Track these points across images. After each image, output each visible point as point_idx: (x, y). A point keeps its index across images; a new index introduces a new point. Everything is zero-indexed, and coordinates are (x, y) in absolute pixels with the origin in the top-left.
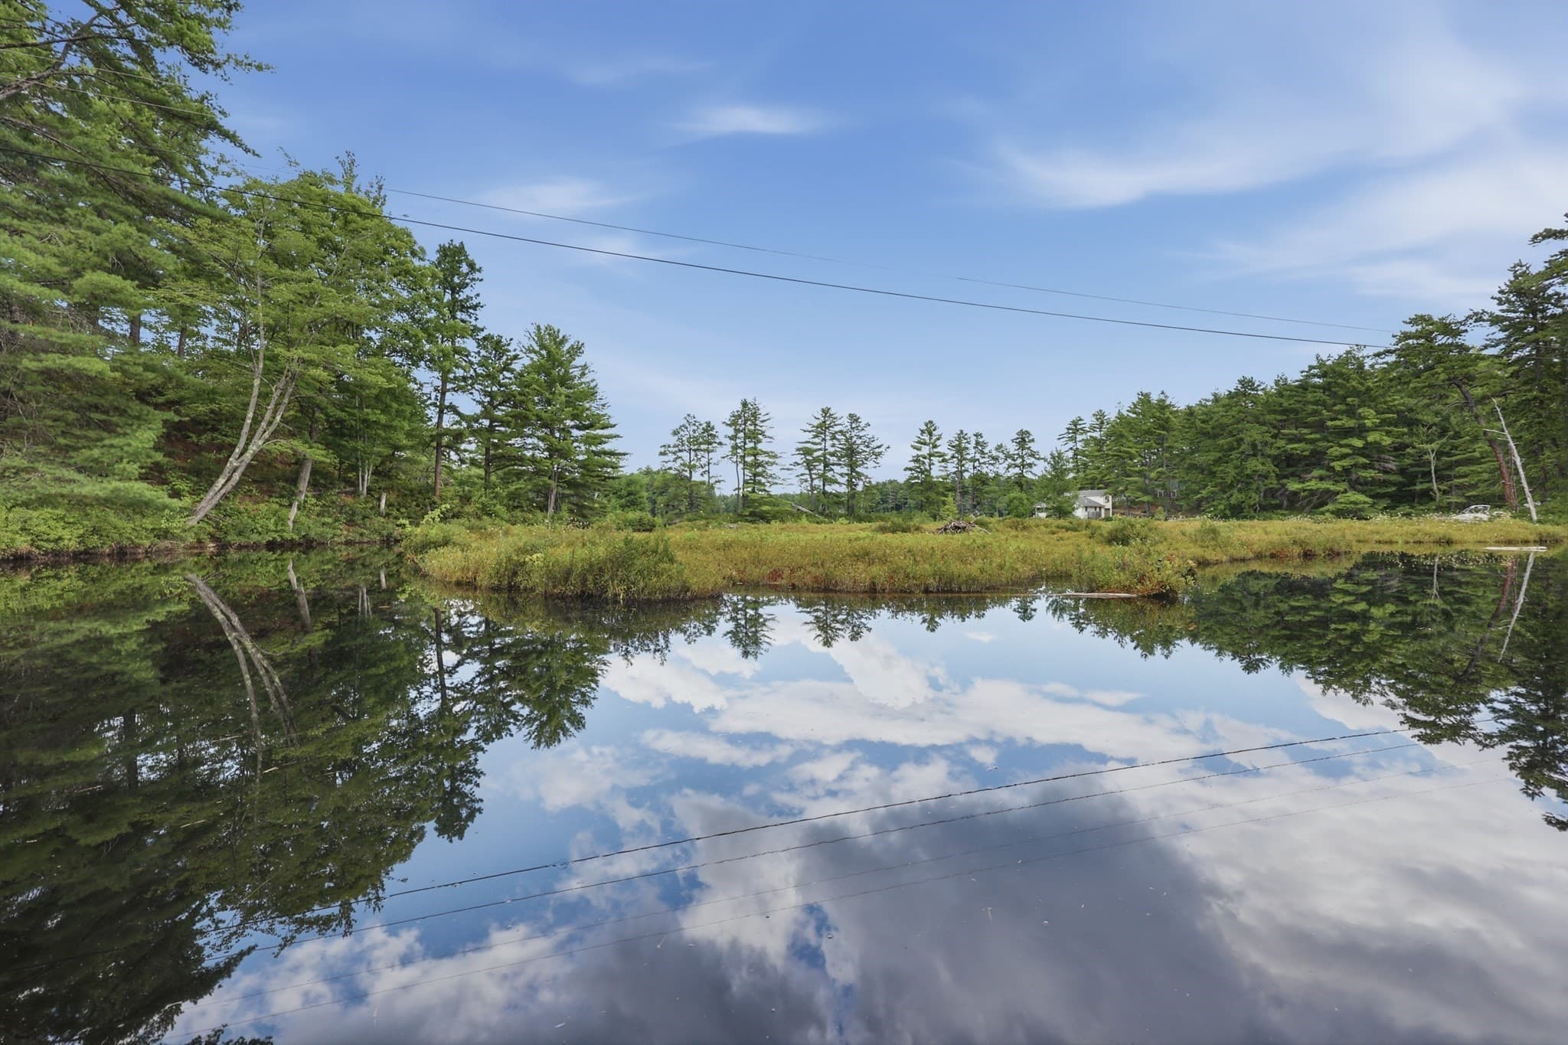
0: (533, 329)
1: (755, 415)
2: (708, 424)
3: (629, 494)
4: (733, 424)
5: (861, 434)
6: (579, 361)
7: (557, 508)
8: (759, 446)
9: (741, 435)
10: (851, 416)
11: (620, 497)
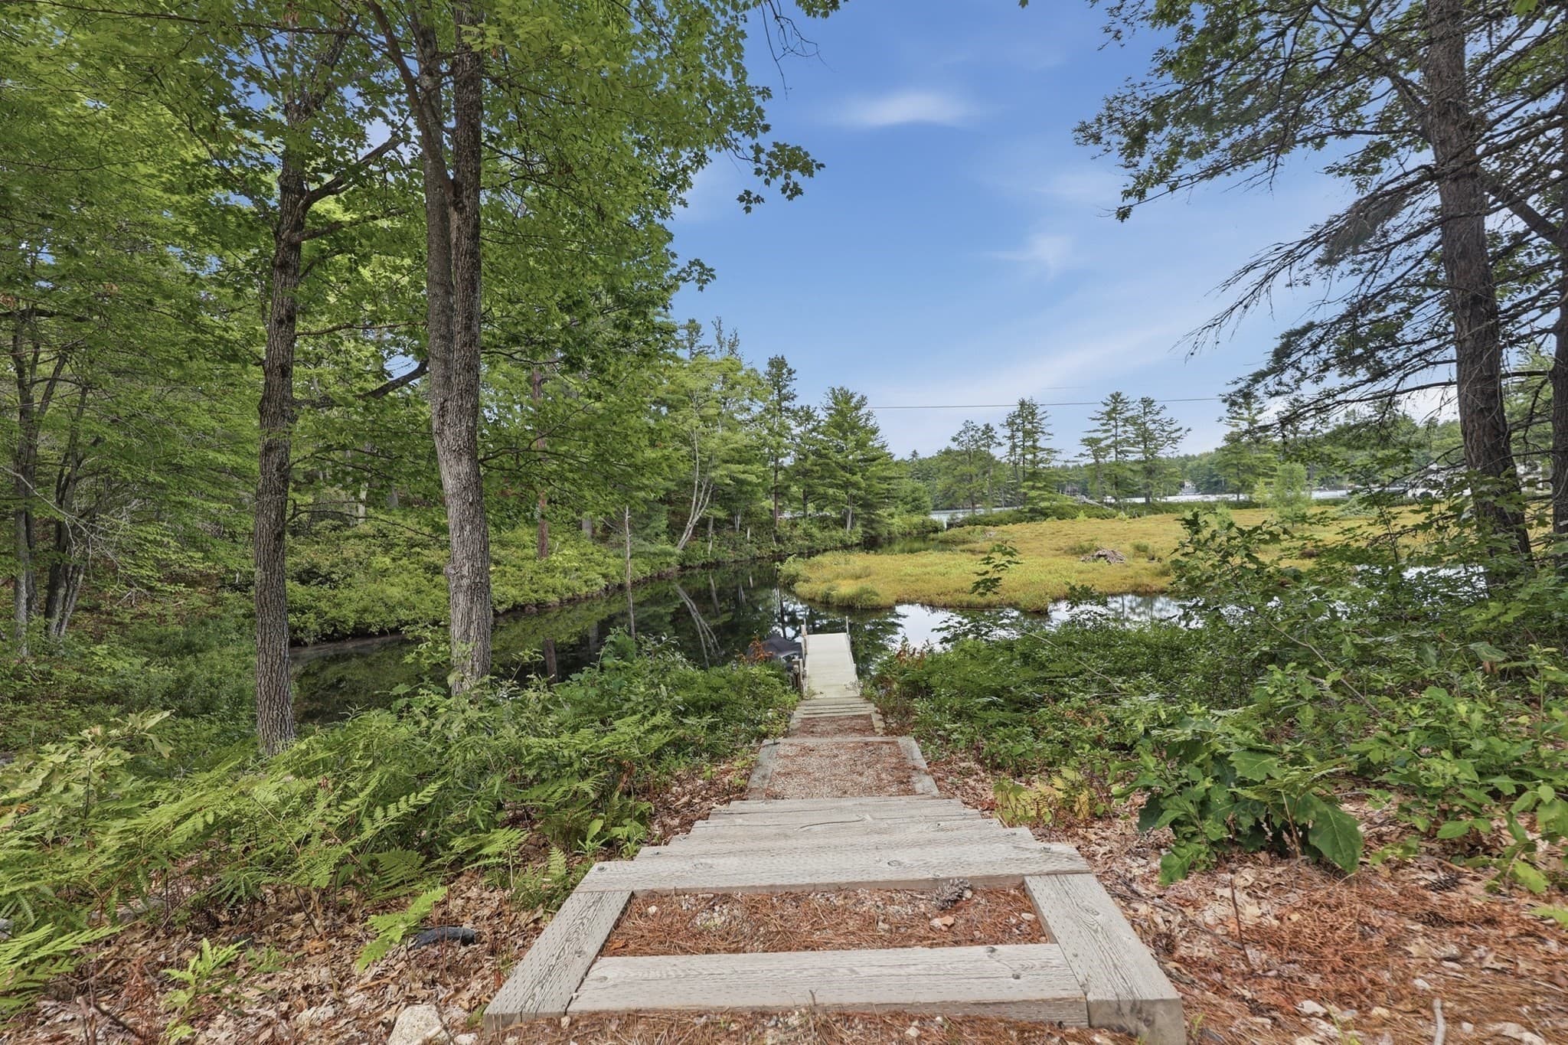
0: (829, 391)
1: (1033, 414)
2: (987, 426)
3: (914, 500)
4: (1011, 424)
5: (1156, 418)
6: (863, 411)
7: (853, 524)
8: (1038, 444)
9: (1020, 434)
10: (1144, 401)
11: (906, 503)
